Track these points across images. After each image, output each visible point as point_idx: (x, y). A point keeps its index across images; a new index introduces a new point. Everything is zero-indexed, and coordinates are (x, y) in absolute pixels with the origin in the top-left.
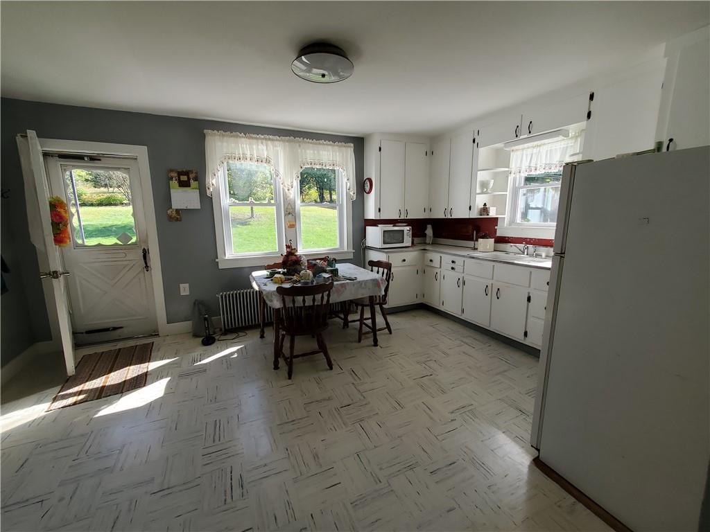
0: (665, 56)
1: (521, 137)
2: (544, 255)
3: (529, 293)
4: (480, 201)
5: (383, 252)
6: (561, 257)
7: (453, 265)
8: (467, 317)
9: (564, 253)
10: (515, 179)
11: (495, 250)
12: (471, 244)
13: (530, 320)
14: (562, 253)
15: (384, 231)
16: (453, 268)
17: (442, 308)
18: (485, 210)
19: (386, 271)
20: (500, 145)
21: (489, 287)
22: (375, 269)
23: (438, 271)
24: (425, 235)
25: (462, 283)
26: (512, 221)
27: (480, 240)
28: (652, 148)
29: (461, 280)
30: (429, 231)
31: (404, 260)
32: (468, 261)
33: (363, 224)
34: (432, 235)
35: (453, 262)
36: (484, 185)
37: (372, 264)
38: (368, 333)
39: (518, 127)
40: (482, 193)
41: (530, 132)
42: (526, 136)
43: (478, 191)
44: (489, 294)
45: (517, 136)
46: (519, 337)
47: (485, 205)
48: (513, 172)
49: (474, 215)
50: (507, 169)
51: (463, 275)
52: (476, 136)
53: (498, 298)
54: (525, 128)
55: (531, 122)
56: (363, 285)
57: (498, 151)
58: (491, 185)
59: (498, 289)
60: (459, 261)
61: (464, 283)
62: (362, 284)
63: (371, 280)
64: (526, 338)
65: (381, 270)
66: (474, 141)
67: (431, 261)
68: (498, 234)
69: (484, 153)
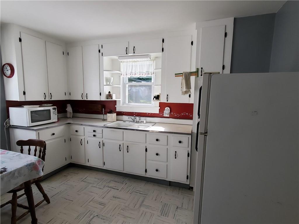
0: (196, 29)
1: (129, 55)
2: (145, 121)
3: (146, 146)
4: (106, 90)
5: (33, 130)
6: (205, 135)
7: (94, 133)
8: (107, 167)
9: (207, 133)
10: (123, 78)
11: (117, 120)
12: (101, 116)
13: (148, 162)
14: (205, 133)
15: (32, 112)
16: (94, 136)
17: (88, 164)
18: (109, 95)
19: (38, 148)
20: (116, 57)
21: (122, 146)
22: (26, 148)
23: (82, 138)
24: (66, 112)
25: (102, 145)
26: (124, 103)
27: (108, 115)
28: (195, 71)
29: (101, 143)
30: (69, 109)
31: (53, 134)
32: (105, 130)
33: (5, 105)
34: (72, 111)
35: (94, 131)
36: (108, 80)
37: (21, 143)
38: (24, 215)
39: (127, 48)
40: (107, 85)
41: (134, 53)
42: (132, 54)
43: (105, 84)
44: (122, 150)
45: (127, 53)
46: (142, 173)
47: (109, 92)
48: (122, 74)
49: (103, 98)
50: (119, 72)
51: (102, 139)
52: (100, 48)
53: (128, 152)
54: (131, 49)
55: (134, 47)
56: (16, 174)
57: (113, 60)
58: (112, 81)
59: (128, 146)
60: (99, 130)
61: (104, 145)
62: (14, 174)
63: (26, 166)
64: (147, 173)
65: (33, 148)
66: (99, 51)
67: (77, 131)
68: (117, 110)
69: (106, 60)
